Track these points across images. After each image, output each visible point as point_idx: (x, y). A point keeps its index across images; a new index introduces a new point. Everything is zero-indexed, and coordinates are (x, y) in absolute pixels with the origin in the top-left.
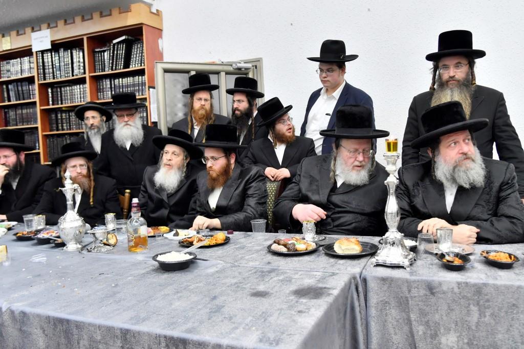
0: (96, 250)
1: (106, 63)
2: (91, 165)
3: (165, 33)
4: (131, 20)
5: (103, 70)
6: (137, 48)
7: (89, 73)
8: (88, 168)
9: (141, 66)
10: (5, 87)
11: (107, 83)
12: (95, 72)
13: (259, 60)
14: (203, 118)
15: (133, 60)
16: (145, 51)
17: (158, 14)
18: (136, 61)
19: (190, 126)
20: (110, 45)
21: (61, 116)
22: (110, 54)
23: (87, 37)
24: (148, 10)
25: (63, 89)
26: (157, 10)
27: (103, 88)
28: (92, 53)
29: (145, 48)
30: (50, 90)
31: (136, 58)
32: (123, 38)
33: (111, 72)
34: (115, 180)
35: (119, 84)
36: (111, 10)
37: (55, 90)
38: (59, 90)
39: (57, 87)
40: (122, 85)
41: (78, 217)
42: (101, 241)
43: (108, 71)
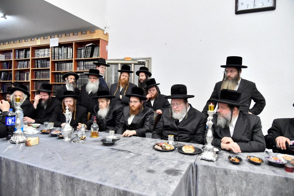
0: (77, 141)
1: (82, 54)
2: (75, 101)
3: (109, 43)
4: (95, 37)
5: (81, 57)
6: (97, 49)
7: (75, 58)
8: (74, 102)
9: (98, 57)
10: (36, 61)
11: (82, 63)
12: (77, 58)
13: (150, 58)
14: (123, 84)
15: (94, 54)
16: (100, 50)
17: (107, 34)
18: (95, 54)
19: (118, 86)
20: (84, 47)
21: (60, 76)
22: (84, 50)
23: (75, 43)
24: (103, 32)
25: (62, 64)
26: (107, 33)
27: (80, 65)
28: (76, 49)
29: (100, 49)
30: (56, 64)
31: (96, 53)
32: (91, 44)
33: (84, 59)
34: (86, 108)
35: (87, 64)
36: (86, 32)
37: (58, 64)
38: (60, 64)
39: (59, 63)
40: (89, 65)
41: (70, 126)
42: (80, 138)
43: (83, 58)
